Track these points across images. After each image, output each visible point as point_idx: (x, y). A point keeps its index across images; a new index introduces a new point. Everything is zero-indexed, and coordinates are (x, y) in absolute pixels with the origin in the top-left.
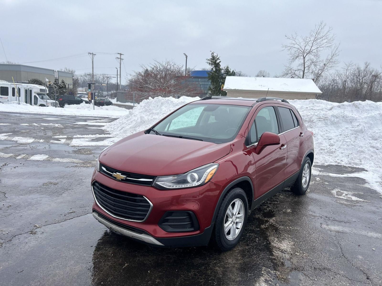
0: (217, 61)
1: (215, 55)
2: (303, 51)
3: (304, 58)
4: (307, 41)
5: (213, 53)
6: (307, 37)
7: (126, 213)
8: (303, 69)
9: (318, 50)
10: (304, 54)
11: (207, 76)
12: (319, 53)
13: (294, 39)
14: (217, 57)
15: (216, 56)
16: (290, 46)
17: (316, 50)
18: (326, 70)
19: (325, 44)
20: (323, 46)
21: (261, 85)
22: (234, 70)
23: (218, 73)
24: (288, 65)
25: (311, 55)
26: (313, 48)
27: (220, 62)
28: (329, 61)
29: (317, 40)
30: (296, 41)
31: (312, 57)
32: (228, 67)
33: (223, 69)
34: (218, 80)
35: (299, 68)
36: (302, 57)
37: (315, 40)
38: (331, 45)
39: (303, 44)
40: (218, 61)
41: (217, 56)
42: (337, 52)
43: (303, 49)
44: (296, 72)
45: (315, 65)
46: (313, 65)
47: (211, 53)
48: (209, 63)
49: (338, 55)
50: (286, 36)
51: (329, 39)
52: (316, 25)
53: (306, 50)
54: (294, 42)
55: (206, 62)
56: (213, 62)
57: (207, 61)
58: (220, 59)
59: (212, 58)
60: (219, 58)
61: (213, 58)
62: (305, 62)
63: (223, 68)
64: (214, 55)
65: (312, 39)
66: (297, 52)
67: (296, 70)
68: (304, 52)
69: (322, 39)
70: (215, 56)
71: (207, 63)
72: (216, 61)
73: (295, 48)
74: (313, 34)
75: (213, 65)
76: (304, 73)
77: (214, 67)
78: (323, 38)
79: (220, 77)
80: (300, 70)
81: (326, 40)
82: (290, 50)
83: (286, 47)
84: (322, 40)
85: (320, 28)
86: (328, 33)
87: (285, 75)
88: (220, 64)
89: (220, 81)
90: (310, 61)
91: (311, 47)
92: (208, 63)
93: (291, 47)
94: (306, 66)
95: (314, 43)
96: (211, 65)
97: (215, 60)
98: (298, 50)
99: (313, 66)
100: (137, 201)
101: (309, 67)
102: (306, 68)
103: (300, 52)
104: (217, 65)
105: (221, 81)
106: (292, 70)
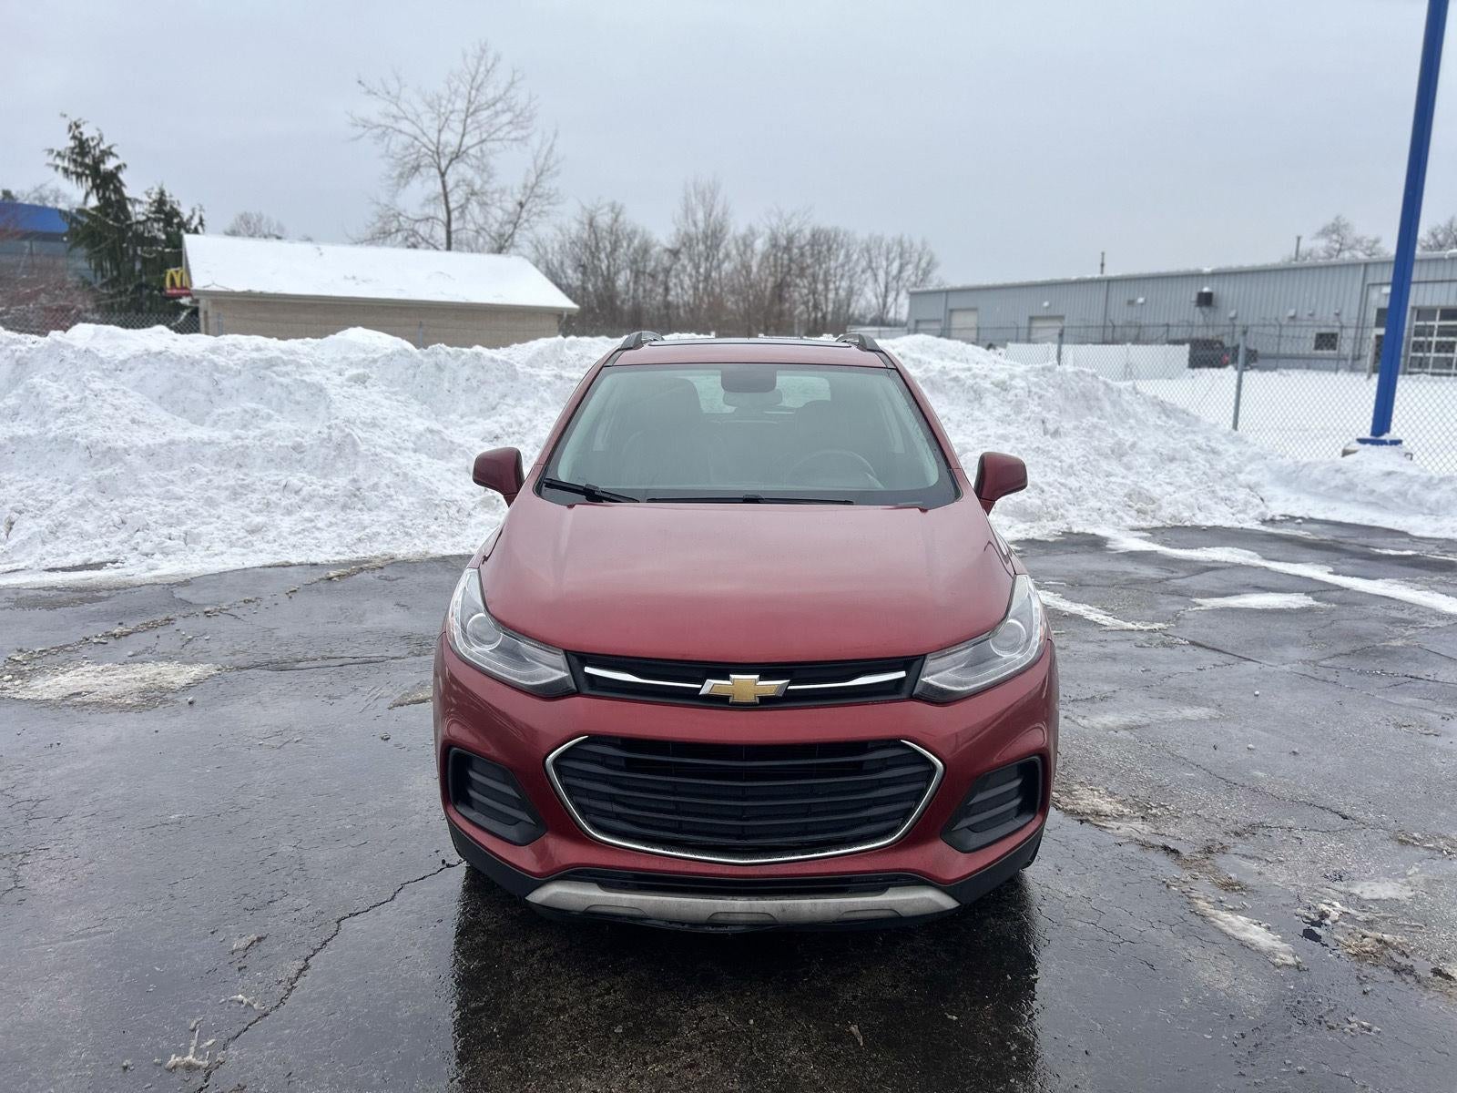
0: (103, 162)
1: (88, 132)
2: (433, 148)
3: (443, 175)
4: (443, 110)
5: (78, 127)
6: (440, 98)
7: (806, 830)
8: (445, 214)
9: (484, 149)
10: (443, 161)
11: (64, 228)
12: (492, 160)
13: (396, 100)
14: (98, 144)
15: (95, 142)
16: (383, 122)
17: (477, 148)
18: (526, 225)
19: (506, 129)
20: (501, 134)
21: (354, 278)
22: (198, 207)
23: (116, 219)
24: (384, 199)
25: (465, 166)
26: (468, 141)
27: (118, 168)
28: (532, 191)
29: (475, 111)
30: (404, 106)
31: (470, 174)
32: (162, 193)
33: (140, 202)
34: (121, 248)
35: (430, 211)
36: (434, 171)
37: (471, 110)
38: (524, 133)
39: (429, 123)
40: (110, 165)
41: (101, 139)
42: (551, 162)
43: (435, 141)
44: (417, 226)
45: (483, 205)
46: (475, 204)
47: (66, 123)
48: (66, 170)
49: (557, 173)
50: (360, 82)
51: (518, 113)
52: (465, 56)
53: (446, 147)
54: (394, 110)
55: (49, 165)
56: (82, 164)
57: (50, 159)
58: (116, 156)
59: (74, 148)
60: (113, 150)
61: (82, 147)
62: (448, 190)
63: (145, 198)
64: (81, 134)
65: (461, 104)
66: (412, 150)
67: (417, 218)
68: (438, 154)
69: (493, 108)
70: (87, 140)
71: (52, 169)
72: (99, 161)
73: (400, 131)
74: (459, 87)
75: (87, 180)
76: (449, 233)
77: (92, 189)
78: (499, 106)
79: (130, 234)
80: (433, 218)
81: (506, 118)
82: (383, 141)
83: (366, 124)
84: (497, 114)
85: (482, 69)
86: (512, 92)
87: (381, 236)
88: (122, 176)
89: (131, 252)
90: (465, 188)
91: (460, 136)
92: (60, 170)
93: (387, 128)
94: (452, 205)
95: (469, 120)
96: (77, 178)
97: (93, 156)
98: (416, 142)
99: (474, 207)
100: (864, 768)
101: (463, 208)
102: (455, 215)
103: (423, 149)
104: (106, 182)
105: (139, 252)
106: (401, 218)
